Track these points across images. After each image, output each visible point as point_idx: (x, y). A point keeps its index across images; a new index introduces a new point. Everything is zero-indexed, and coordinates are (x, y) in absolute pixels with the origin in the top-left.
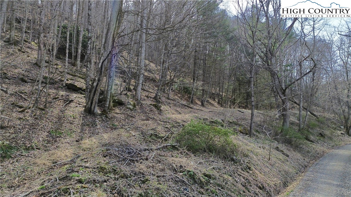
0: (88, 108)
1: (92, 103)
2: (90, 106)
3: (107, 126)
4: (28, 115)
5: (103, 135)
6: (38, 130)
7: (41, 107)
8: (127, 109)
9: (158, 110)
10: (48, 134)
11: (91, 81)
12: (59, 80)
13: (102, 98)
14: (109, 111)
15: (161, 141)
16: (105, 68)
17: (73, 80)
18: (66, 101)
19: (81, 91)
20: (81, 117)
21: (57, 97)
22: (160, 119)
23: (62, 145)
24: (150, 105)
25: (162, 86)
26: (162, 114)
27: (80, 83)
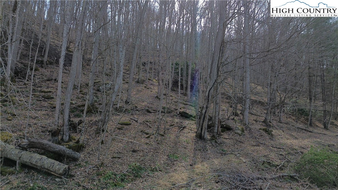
0: (199, 133)
1: (202, 129)
2: (200, 132)
3: (217, 152)
4: (152, 141)
5: (213, 160)
6: (160, 153)
7: (162, 133)
8: (236, 134)
9: (269, 134)
10: (167, 157)
11: (200, 108)
12: (174, 109)
13: (211, 123)
14: (218, 137)
15: (275, 170)
16: (212, 96)
17: (185, 108)
18: (180, 127)
19: (192, 117)
20: (193, 142)
21: (173, 124)
22: (272, 145)
23: (178, 169)
24: (259, 129)
25: (272, 109)
26: (274, 140)
27: (191, 111)
